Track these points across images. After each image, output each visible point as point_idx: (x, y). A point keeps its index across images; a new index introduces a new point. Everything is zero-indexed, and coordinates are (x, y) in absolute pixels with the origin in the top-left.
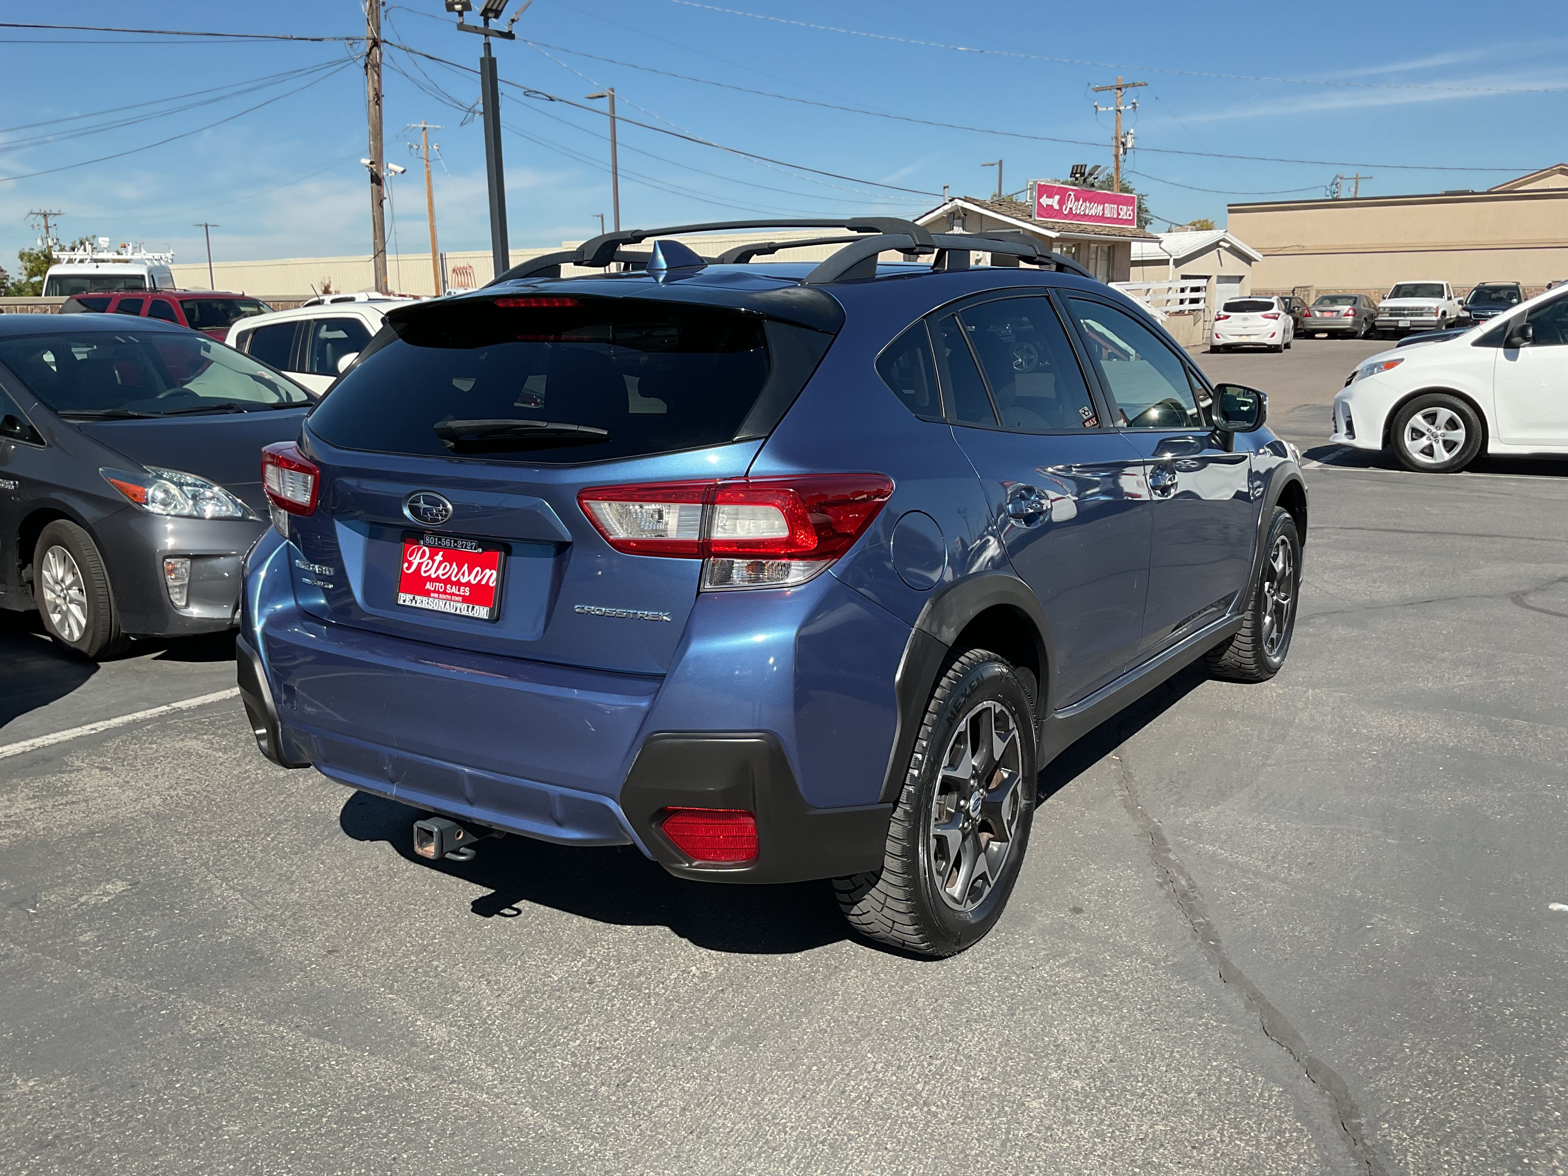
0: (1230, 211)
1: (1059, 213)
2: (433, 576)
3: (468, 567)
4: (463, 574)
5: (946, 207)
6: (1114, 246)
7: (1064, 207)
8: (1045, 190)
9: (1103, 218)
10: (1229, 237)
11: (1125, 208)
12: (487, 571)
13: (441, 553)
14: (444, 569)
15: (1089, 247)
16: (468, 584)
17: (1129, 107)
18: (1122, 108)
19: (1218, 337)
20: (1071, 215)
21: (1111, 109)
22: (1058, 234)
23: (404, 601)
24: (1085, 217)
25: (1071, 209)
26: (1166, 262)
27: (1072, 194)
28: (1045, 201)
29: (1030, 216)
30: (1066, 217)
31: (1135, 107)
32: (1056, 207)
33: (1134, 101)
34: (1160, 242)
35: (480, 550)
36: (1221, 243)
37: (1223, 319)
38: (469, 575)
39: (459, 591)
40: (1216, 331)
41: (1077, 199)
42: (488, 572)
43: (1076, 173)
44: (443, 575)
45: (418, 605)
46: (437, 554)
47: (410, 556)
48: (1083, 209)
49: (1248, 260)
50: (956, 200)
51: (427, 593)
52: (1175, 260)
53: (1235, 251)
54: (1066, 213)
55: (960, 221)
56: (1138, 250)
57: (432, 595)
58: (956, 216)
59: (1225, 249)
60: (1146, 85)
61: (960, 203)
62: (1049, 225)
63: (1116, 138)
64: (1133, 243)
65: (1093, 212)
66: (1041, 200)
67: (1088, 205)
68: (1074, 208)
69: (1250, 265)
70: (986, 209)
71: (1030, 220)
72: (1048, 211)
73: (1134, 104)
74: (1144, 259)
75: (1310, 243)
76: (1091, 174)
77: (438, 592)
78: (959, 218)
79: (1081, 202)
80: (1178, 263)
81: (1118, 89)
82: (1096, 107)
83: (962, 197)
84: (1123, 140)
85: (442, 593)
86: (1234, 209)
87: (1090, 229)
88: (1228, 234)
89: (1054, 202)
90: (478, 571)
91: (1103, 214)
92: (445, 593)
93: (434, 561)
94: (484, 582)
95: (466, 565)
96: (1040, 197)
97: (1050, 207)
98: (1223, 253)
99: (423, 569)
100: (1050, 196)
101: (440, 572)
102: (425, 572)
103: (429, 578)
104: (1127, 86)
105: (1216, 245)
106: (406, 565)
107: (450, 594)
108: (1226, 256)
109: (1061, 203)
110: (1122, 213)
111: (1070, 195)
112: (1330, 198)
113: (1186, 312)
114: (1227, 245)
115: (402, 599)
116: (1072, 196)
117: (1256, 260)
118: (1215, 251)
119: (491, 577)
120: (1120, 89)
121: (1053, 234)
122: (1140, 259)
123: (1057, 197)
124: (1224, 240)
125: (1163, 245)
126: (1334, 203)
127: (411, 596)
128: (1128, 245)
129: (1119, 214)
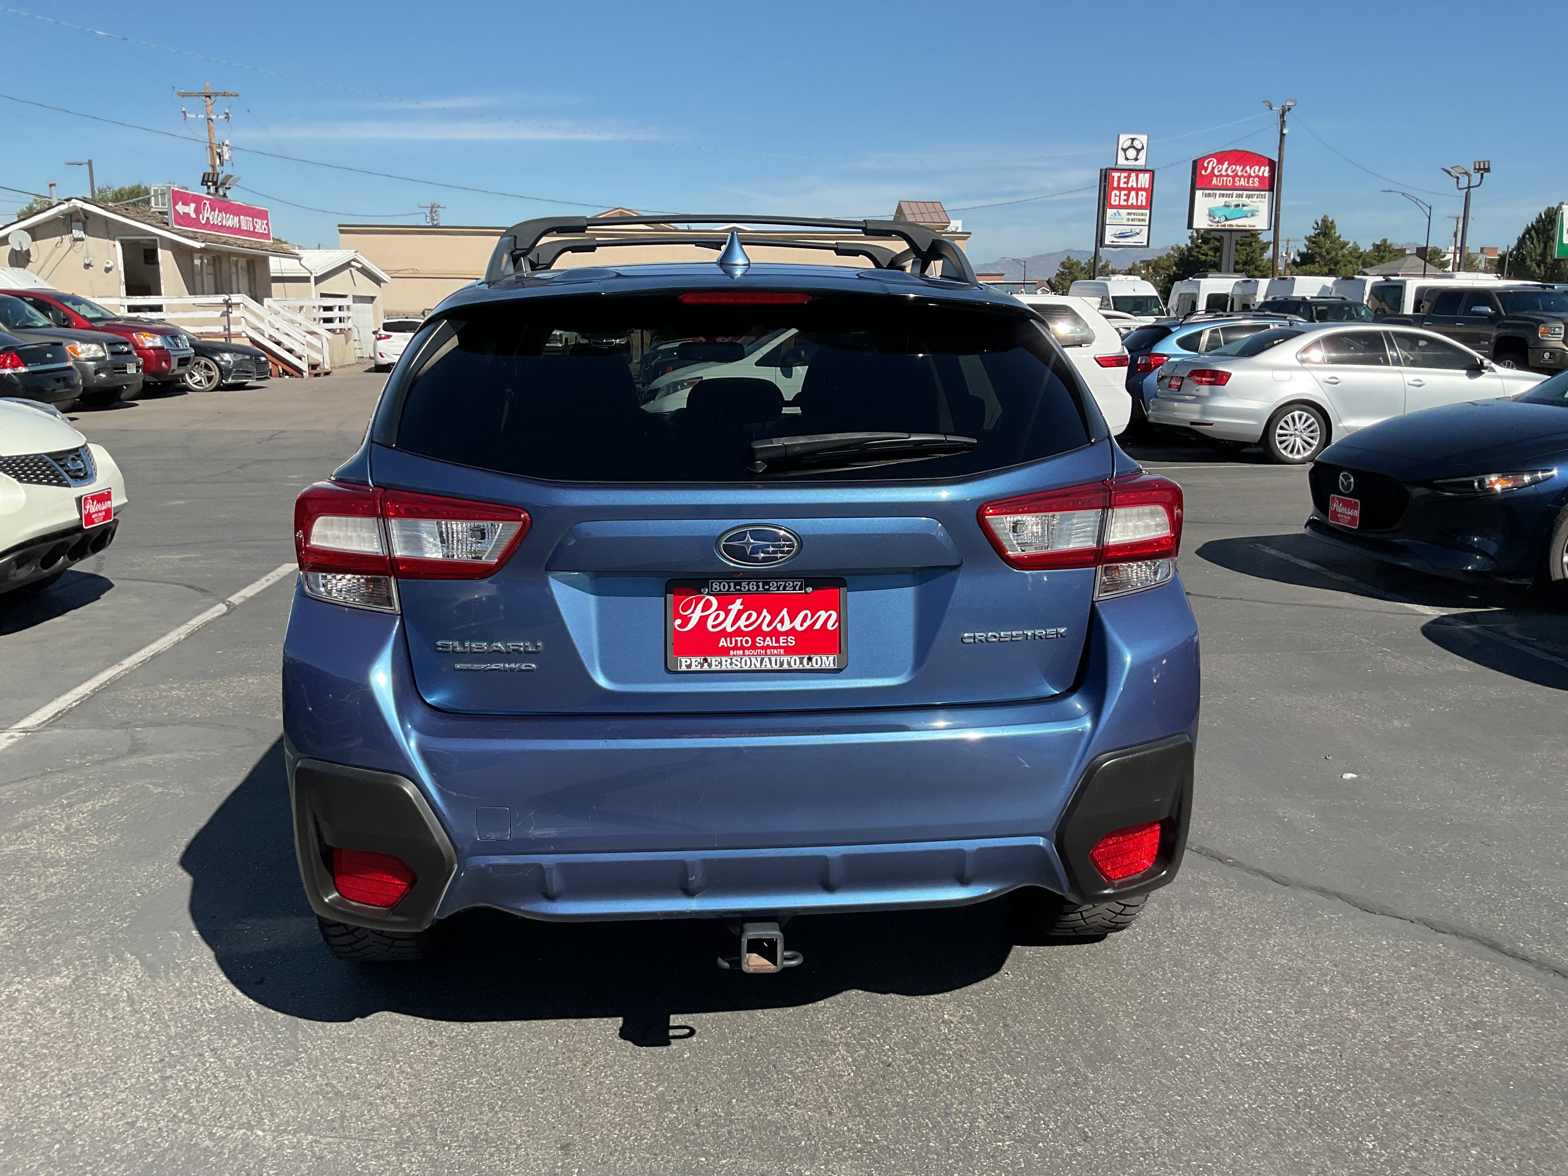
0: (341, 232)
1: (196, 223)
2: (730, 629)
3: (788, 612)
4: (782, 621)
5: (62, 207)
6: (252, 261)
7: (201, 216)
8: (179, 197)
9: (238, 231)
10: (359, 257)
11: (259, 221)
12: (822, 612)
13: (739, 601)
14: (747, 619)
15: (229, 259)
16: (792, 632)
17: (222, 117)
18: (213, 117)
19: (382, 356)
20: (208, 225)
21: (201, 116)
22: (203, 245)
23: (689, 666)
24: (222, 228)
25: (208, 218)
26: (306, 280)
27: (208, 203)
28: (181, 208)
29: (167, 224)
30: (204, 226)
31: (227, 117)
32: (193, 216)
33: (227, 111)
34: (300, 259)
35: (809, 590)
36: (353, 263)
37: (384, 338)
38: (792, 622)
39: (777, 641)
40: (379, 350)
41: (213, 209)
42: (823, 614)
43: (208, 181)
44: (746, 626)
45: (714, 668)
46: (733, 603)
47: (684, 610)
48: (219, 219)
49: (377, 280)
50: (73, 201)
51: (725, 651)
52: (315, 278)
53: (364, 271)
54: (203, 222)
55: (80, 224)
56: (277, 265)
57: (732, 652)
58: (74, 218)
59: (358, 269)
60: (237, 95)
61: (80, 204)
62: (191, 235)
63: (211, 148)
64: (270, 258)
65: (229, 223)
66: (177, 207)
67: (224, 215)
68: (211, 218)
69: (380, 286)
70: (110, 211)
71: (167, 227)
72: (184, 219)
73: (227, 114)
74: (284, 275)
75: (424, 268)
76: (223, 184)
77: (743, 648)
78: (78, 221)
79: (217, 212)
80: (318, 280)
81: (206, 96)
82: (184, 112)
83: (80, 197)
84: (219, 151)
85: (748, 648)
86: (344, 229)
87: (231, 241)
88: (358, 254)
89: (190, 209)
90: (806, 615)
91: (240, 226)
92: (754, 647)
93: (727, 612)
94: (817, 626)
95: (785, 610)
96: (175, 204)
97: (187, 215)
98: (355, 273)
99: (710, 623)
100: (186, 204)
101: (742, 623)
102: (714, 627)
103: (724, 633)
104: (216, 95)
105: (348, 265)
106: (678, 622)
107: (762, 648)
108: (359, 277)
109: (197, 211)
110: (258, 227)
111: (205, 204)
112: (430, 224)
113: (338, 331)
114: (359, 266)
115: (684, 664)
116: (208, 205)
117: (385, 282)
118: (348, 271)
119: (827, 619)
120: (209, 97)
121: (198, 245)
122: (280, 275)
123: (193, 205)
124: (354, 260)
125: (302, 261)
126: (435, 229)
127: (700, 659)
128: (265, 260)
129: (254, 228)
